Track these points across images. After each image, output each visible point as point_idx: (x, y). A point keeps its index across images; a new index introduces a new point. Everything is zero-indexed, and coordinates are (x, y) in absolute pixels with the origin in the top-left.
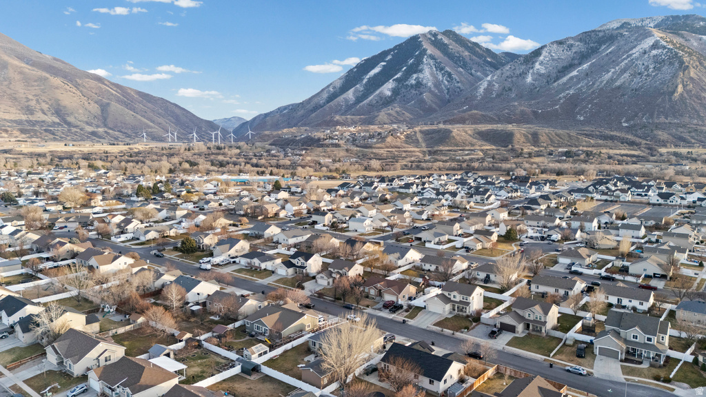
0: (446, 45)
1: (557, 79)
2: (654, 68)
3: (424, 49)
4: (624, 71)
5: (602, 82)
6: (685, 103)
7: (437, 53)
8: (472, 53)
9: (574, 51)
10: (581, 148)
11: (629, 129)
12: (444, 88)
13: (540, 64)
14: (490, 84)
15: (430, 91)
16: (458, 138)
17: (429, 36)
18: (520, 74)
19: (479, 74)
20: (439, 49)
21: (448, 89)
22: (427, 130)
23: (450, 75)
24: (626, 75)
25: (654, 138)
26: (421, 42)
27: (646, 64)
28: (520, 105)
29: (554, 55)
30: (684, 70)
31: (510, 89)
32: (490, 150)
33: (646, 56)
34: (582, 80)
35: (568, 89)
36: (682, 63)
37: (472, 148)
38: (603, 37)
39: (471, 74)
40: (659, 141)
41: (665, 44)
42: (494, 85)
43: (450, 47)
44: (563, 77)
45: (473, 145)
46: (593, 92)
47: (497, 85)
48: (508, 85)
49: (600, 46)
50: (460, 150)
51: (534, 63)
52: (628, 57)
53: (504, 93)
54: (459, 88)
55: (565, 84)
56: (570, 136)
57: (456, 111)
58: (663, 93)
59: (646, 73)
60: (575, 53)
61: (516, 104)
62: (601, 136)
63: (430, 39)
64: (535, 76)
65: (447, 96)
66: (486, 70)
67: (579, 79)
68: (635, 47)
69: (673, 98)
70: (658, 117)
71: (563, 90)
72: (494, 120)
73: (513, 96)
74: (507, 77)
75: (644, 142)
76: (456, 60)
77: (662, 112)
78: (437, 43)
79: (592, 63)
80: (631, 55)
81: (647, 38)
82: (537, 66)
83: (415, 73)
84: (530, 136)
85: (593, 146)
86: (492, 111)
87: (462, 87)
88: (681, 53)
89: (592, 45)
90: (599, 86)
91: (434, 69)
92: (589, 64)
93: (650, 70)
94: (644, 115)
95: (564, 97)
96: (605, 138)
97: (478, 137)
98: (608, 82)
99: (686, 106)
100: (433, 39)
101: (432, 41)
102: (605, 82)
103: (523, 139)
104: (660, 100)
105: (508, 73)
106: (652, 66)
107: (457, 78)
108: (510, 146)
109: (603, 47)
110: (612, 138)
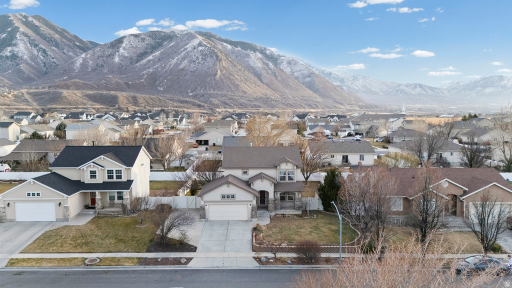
0: (37, 26)
1: (138, 61)
2: (202, 58)
3: (16, 27)
4: (184, 59)
5: (171, 65)
6: (223, 82)
7: (30, 32)
8: (62, 37)
9: (146, 43)
10: (169, 108)
11: (195, 97)
12: (40, 62)
13: (123, 49)
14: (85, 60)
15: (27, 63)
16: (70, 98)
17: (20, 17)
18: (109, 55)
19: (70, 53)
20: (31, 29)
21: (44, 63)
22: (35, 93)
23: (44, 51)
24: (186, 62)
25: (211, 102)
26: (11, 20)
27: (196, 55)
28: (114, 77)
29: (132, 44)
30: (220, 61)
31: (102, 66)
32: (101, 108)
33: (196, 50)
34: (157, 63)
35: (148, 68)
36: (217, 57)
37: (85, 107)
38: (165, 36)
39: (64, 53)
40: (214, 104)
41: (206, 44)
42: (89, 62)
43: (42, 29)
44: (141, 60)
45: (85, 104)
46: (166, 71)
47: (91, 62)
48: (100, 62)
49: (163, 41)
50: (74, 108)
51: (118, 48)
52: (185, 50)
53: (98, 68)
54: (55, 63)
55: (145, 65)
56: (160, 100)
57: (57, 80)
58: (210, 75)
59: (197, 61)
60: (147, 44)
61: (111, 76)
62: (179, 101)
63: (21, 19)
64: (121, 58)
65: (44, 69)
66: (76, 52)
67: (154, 62)
68: (188, 44)
69: (216, 78)
70: (210, 90)
71: (145, 69)
72: (94, 87)
73: (106, 71)
74: (99, 56)
75: (206, 105)
76: (50, 40)
77: (211, 87)
78: (27, 24)
79: (162, 52)
80: (186, 49)
81: (194, 39)
82: (121, 50)
83: (9, 45)
84: (131, 99)
85: (176, 107)
86: (91, 81)
87: (57, 63)
88: (216, 51)
89: (158, 41)
90: (169, 67)
91: (29, 45)
92: (159, 52)
93: (200, 60)
94: (201, 88)
95: (146, 74)
96: (182, 102)
97: (87, 98)
98: (174, 65)
99: (224, 84)
100: (24, 20)
101: (23, 21)
102: (173, 65)
103: (125, 101)
104: (209, 79)
105: (99, 54)
106: (200, 57)
107: (51, 54)
108: (117, 106)
109: (165, 43)
110: (186, 102)
